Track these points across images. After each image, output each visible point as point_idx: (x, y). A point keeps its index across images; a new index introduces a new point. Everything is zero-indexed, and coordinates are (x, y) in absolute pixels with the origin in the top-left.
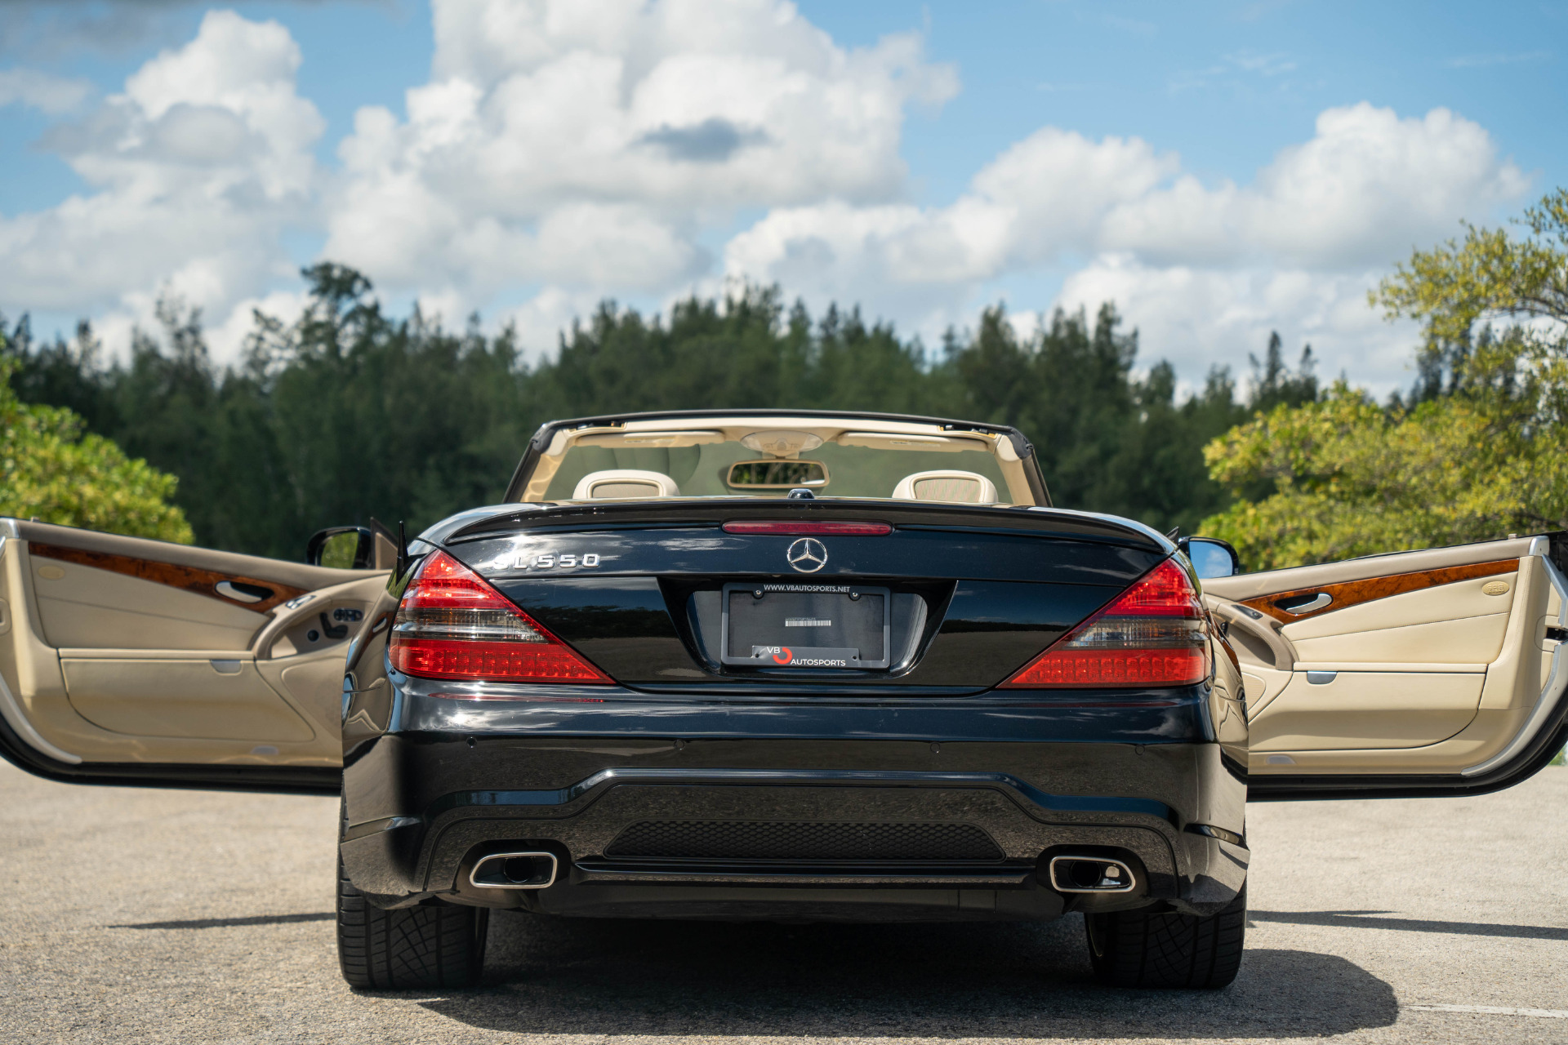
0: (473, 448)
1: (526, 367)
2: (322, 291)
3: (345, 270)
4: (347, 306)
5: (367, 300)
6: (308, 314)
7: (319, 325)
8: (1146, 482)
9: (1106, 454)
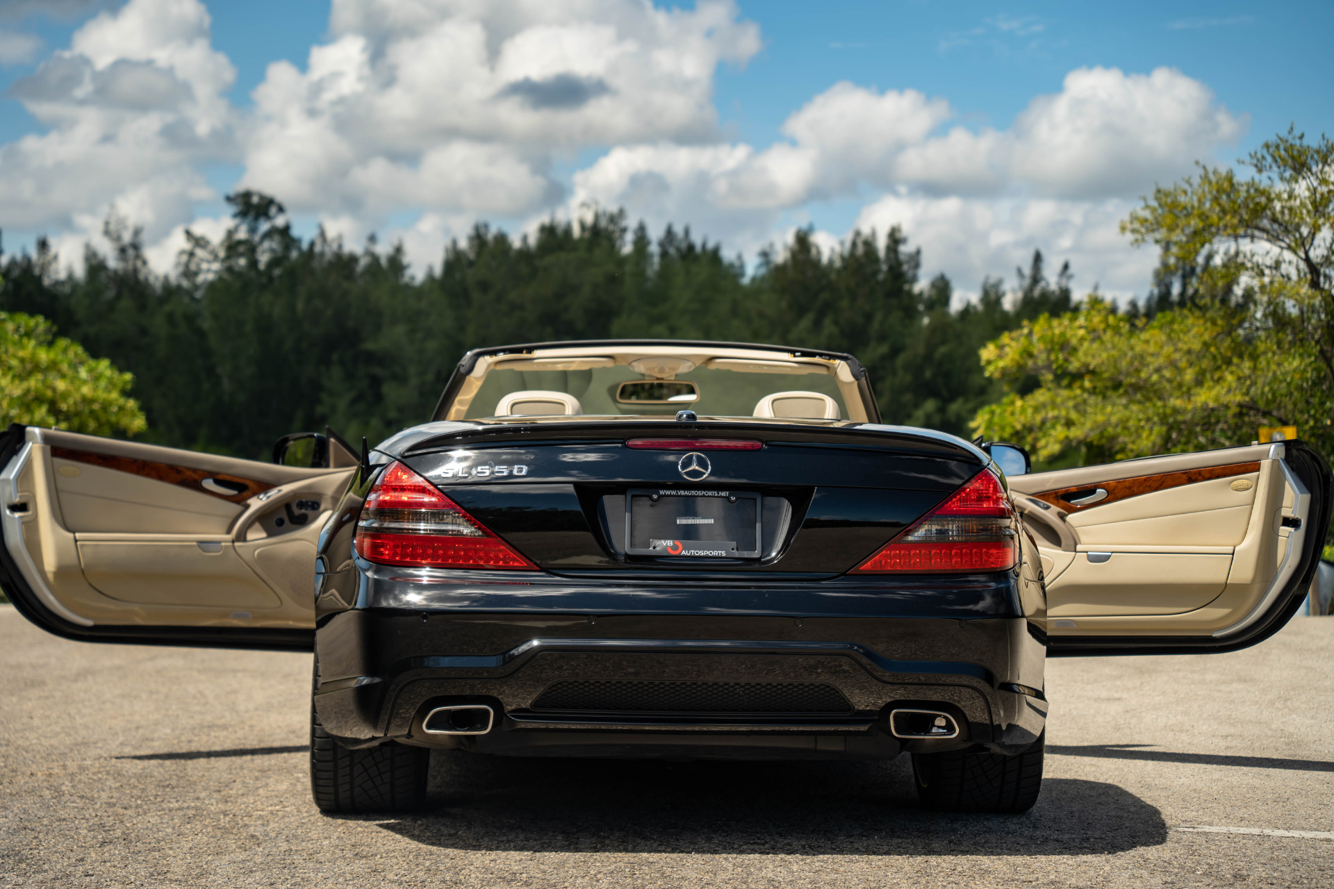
0: (369, 346)
1: (413, 278)
2: (242, 214)
3: (262, 197)
4: (264, 226)
5: (280, 221)
6: (230, 233)
7: (240, 243)
8: (928, 374)
9: (895, 351)
